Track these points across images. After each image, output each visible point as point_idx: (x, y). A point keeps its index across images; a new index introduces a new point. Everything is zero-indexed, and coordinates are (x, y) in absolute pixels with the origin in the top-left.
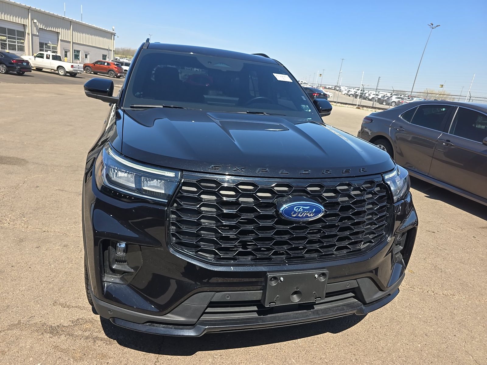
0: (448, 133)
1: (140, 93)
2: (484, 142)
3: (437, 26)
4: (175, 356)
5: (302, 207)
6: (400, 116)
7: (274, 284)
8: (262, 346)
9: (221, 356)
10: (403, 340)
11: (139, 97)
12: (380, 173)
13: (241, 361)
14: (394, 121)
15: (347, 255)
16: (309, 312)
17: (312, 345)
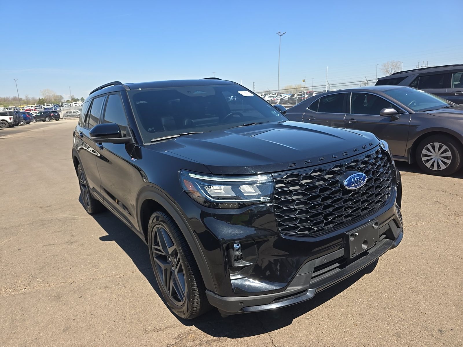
0: (349, 113)
1: (151, 129)
2: (381, 114)
3: (284, 33)
4: (280, 329)
5: (355, 178)
6: (308, 108)
7: (352, 239)
8: (332, 299)
9: (311, 316)
10: (412, 261)
11: (152, 132)
12: (378, 145)
13: (327, 313)
14: (304, 113)
15: (382, 206)
16: (368, 256)
17: (363, 285)
